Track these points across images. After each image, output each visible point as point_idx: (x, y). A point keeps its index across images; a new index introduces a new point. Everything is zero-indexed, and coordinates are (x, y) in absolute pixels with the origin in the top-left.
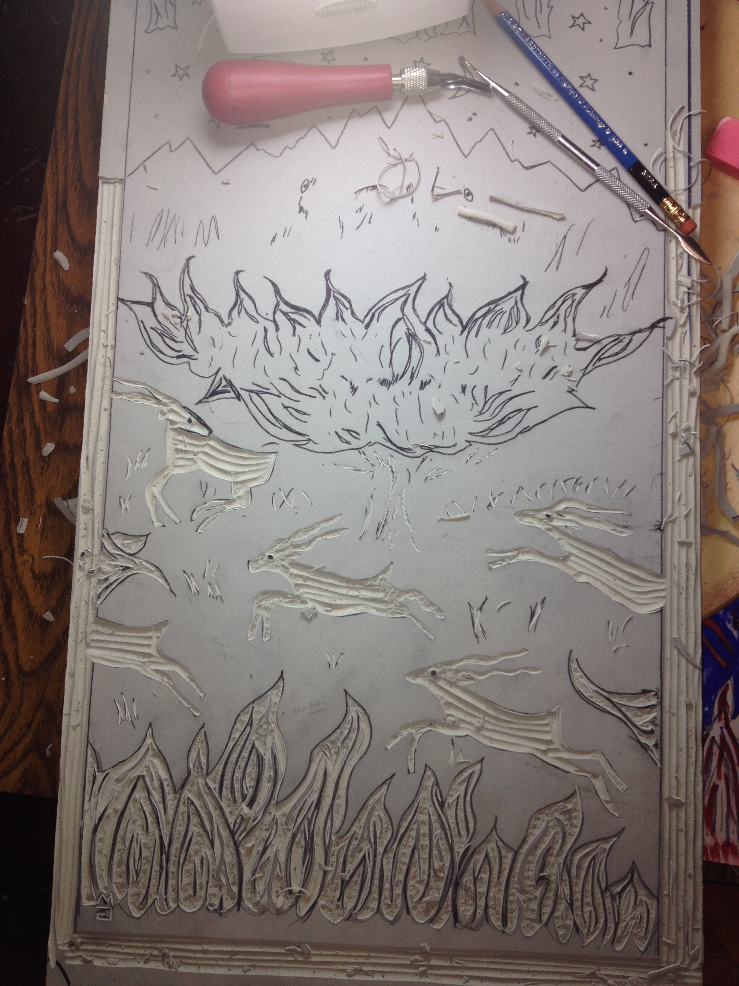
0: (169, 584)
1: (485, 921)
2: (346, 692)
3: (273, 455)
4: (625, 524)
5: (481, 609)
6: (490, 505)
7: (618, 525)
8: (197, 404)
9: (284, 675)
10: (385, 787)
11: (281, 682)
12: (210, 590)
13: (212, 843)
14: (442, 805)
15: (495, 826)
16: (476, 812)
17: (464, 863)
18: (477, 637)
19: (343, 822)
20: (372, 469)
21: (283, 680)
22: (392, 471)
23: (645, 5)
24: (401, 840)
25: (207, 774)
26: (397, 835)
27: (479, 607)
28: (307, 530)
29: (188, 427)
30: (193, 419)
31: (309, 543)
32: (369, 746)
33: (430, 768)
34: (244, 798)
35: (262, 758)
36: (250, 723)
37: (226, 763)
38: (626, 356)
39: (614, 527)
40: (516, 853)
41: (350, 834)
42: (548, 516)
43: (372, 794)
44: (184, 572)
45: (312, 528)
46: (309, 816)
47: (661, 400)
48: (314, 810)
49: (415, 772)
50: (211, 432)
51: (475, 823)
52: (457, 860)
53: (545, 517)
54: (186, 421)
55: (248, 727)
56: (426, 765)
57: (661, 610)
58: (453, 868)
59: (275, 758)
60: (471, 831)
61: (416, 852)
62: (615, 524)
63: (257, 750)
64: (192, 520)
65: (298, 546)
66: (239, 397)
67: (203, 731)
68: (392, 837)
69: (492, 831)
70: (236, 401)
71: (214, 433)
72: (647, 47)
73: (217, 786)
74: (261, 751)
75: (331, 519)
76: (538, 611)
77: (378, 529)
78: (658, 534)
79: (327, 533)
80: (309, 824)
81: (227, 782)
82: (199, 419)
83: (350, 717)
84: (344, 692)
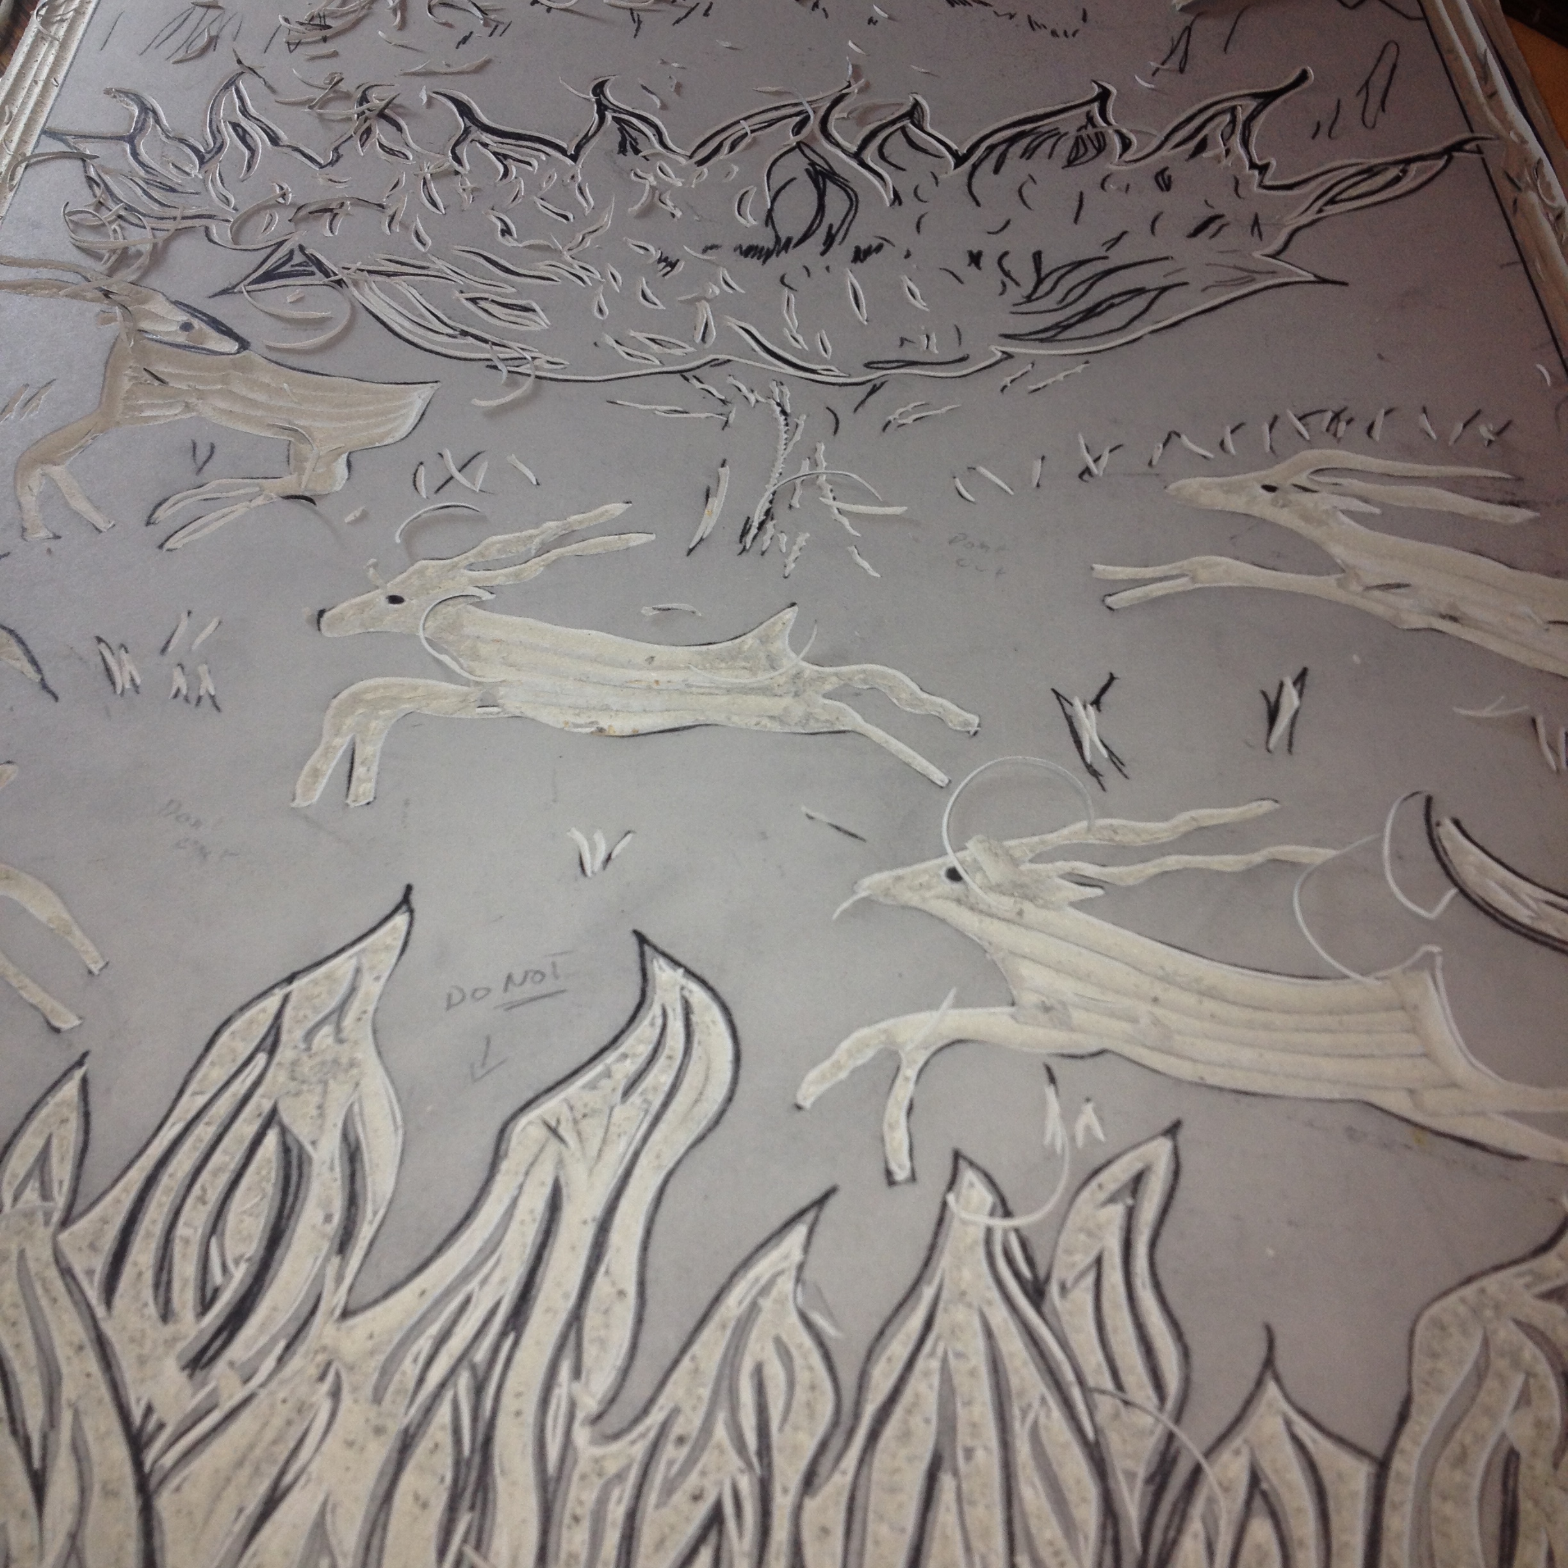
0: (39, 670)
2: (642, 939)
3: (427, 388)
5: (1096, 703)
6: (1089, 471)
7: (1486, 501)
8: (214, 296)
9: (415, 898)
10: (799, 1232)
11: (401, 920)
12: (180, 681)
14: (1037, 1292)
15: (1269, 1363)
16: (1178, 1313)
17: (1161, 1520)
18: (1095, 773)
19: (625, 1372)
20: (723, 410)
21: (411, 911)
22: (783, 412)
24: (874, 1436)
25: (65, 1223)
26: (857, 1416)
29: (179, 339)
30: (197, 324)
33: (972, 1164)
34: (205, 1304)
35: (303, 1160)
36: (271, 1042)
37: (151, 1181)
39: (1473, 505)
40: (1383, 1467)
41: (656, 1417)
42: (1268, 486)
43: (746, 1263)
44: (100, 640)
46: (480, 1355)
48: (503, 1334)
50: (243, 345)
51: (1185, 1354)
52: (1132, 1507)
53: (1258, 488)
54: (172, 328)
55: (261, 1058)
56: (957, 1156)
58: (1116, 1542)
59: (352, 1154)
60: (1173, 1384)
61: (947, 1482)
62: (1477, 499)
63: (284, 1131)
64: (148, 523)
67: (78, 1074)
68: (835, 1423)
69: (1259, 1383)
73: (100, 1264)
74: (302, 1130)
77: (745, 532)
80: (478, 1390)
81: (143, 1255)
82: (215, 323)
83: (656, 1010)
84: (633, 937)
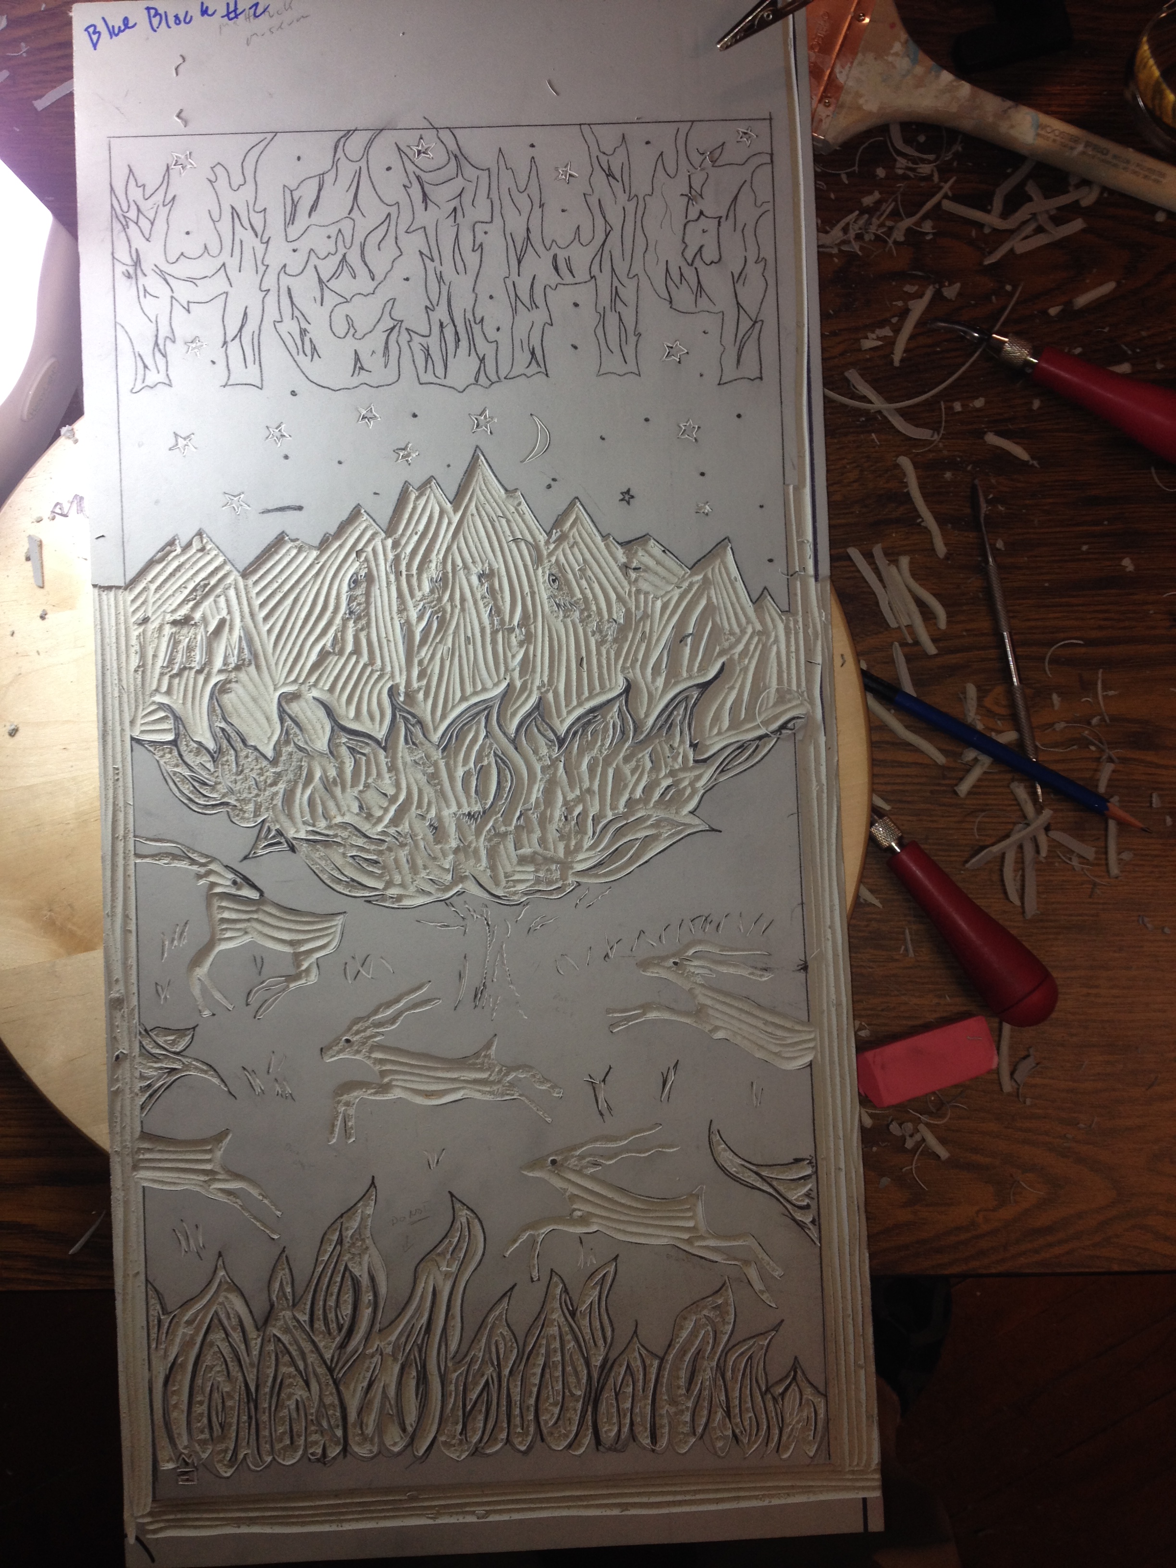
0: (226, 1085)
1: (631, 1440)
2: (452, 1195)
3: (342, 916)
4: (764, 966)
5: (604, 1081)
6: (607, 956)
7: (756, 968)
8: (241, 861)
9: (376, 1181)
10: (506, 1300)
11: (373, 1189)
12: (278, 1089)
13: (307, 1383)
14: (573, 1314)
15: (635, 1332)
16: (612, 1317)
17: (603, 1377)
18: (602, 1114)
19: (459, 1345)
20: (463, 923)
21: (375, 1187)
22: (488, 924)
23: (754, 325)
24: (528, 1359)
25: (294, 1305)
26: (523, 1354)
27: (602, 1079)
28: (389, 1005)
29: (233, 891)
30: (239, 880)
31: (393, 1020)
32: (483, 1255)
33: (556, 1274)
34: (340, 1329)
35: (359, 1282)
36: (340, 1241)
37: (315, 1291)
38: (752, 766)
39: (751, 970)
40: (662, 1360)
41: (468, 1359)
42: (675, 963)
43: (491, 1310)
44: (244, 1069)
45: (397, 1001)
46: (419, 1342)
47: (796, 816)
48: (425, 1335)
49: (539, 1279)
50: (262, 894)
51: (613, 1330)
52: (595, 1375)
53: (672, 964)
54: (229, 883)
55: (338, 1247)
56: (552, 1270)
57: (810, 1065)
58: (591, 1385)
59: (372, 1279)
60: (609, 1341)
61: (547, 1371)
62: (752, 967)
63: (351, 1272)
64: (247, 1005)
65: (380, 1024)
66: (292, 849)
67: (284, 1255)
68: (517, 1356)
69: (632, 1337)
70: (290, 852)
71: (265, 895)
72: (758, 381)
73: (306, 1318)
74: (357, 1273)
75: (420, 987)
76: (672, 1078)
77: (476, 996)
78: (802, 975)
79: (416, 1006)
80: (420, 1351)
81: (319, 1313)
82: (246, 879)
83: (459, 1223)
84: (449, 1195)
